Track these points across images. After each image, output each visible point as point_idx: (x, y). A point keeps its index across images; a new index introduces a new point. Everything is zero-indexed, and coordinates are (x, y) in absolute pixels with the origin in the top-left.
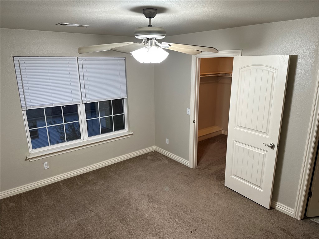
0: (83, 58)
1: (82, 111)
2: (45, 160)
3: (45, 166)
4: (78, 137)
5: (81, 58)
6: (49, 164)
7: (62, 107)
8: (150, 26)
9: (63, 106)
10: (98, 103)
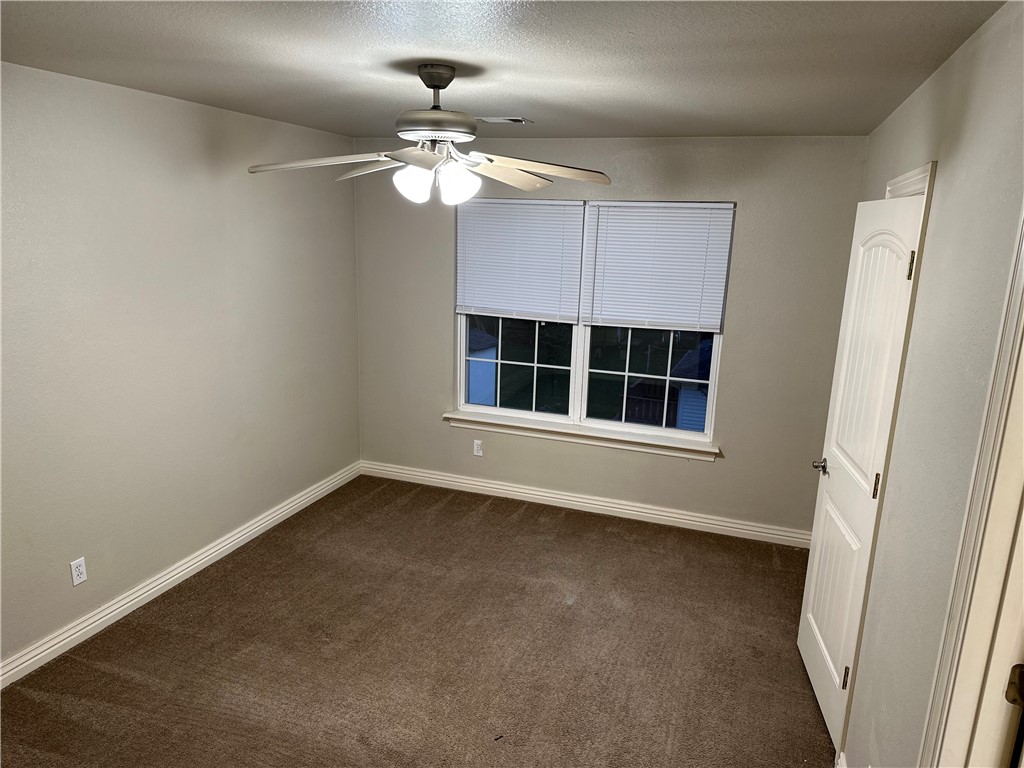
0: (600, 203)
1: (581, 346)
2: (478, 435)
3: (475, 448)
4: (562, 408)
5: (596, 203)
6: (483, 447)
7: (537, 324)
8: (436, 107)
9: (540, 322)
10: (630, 331)
